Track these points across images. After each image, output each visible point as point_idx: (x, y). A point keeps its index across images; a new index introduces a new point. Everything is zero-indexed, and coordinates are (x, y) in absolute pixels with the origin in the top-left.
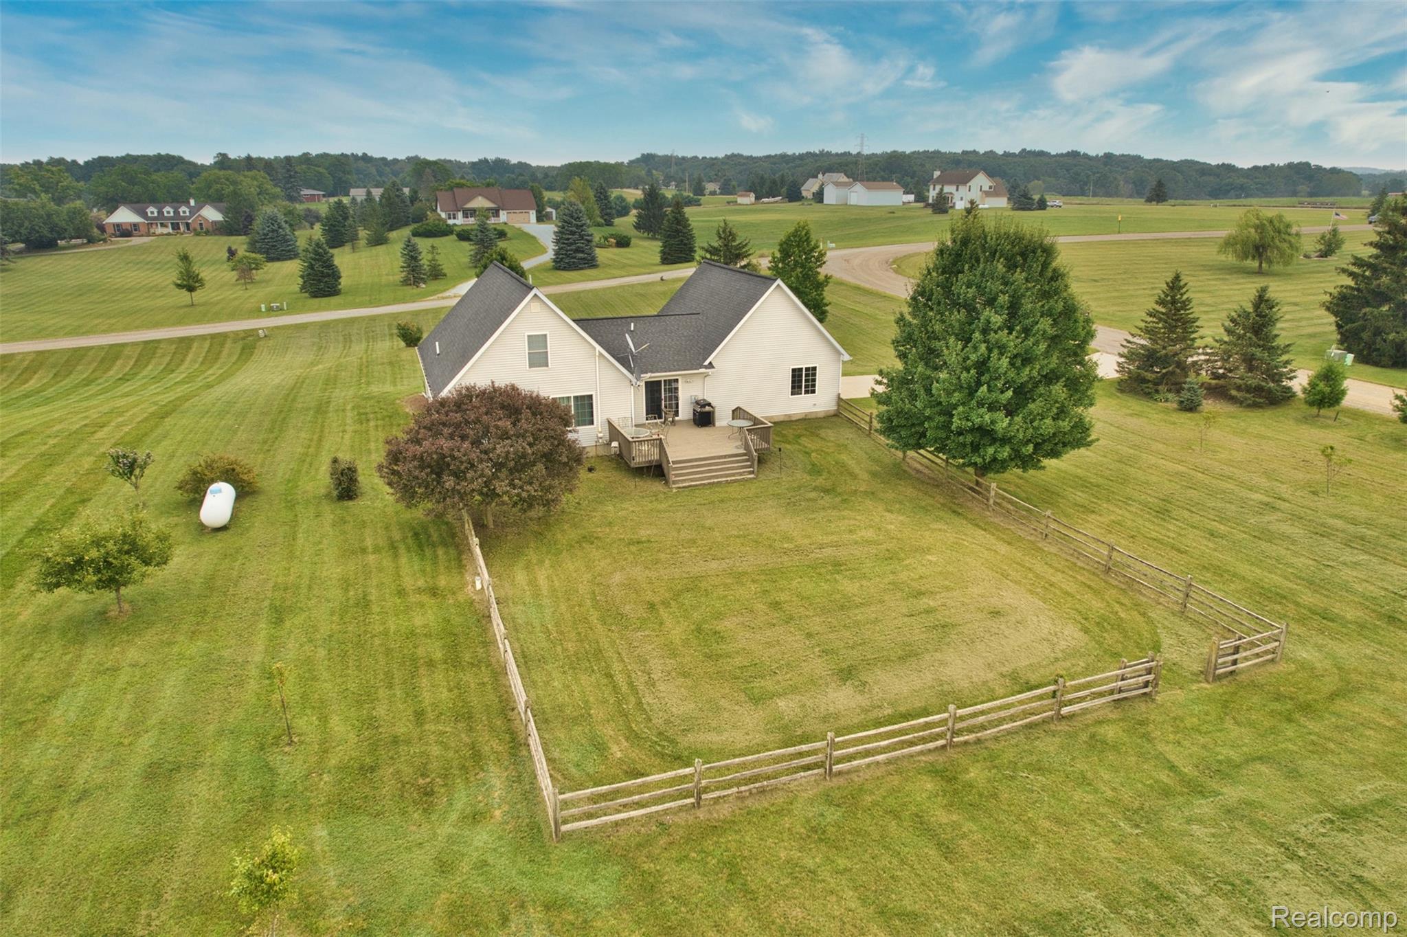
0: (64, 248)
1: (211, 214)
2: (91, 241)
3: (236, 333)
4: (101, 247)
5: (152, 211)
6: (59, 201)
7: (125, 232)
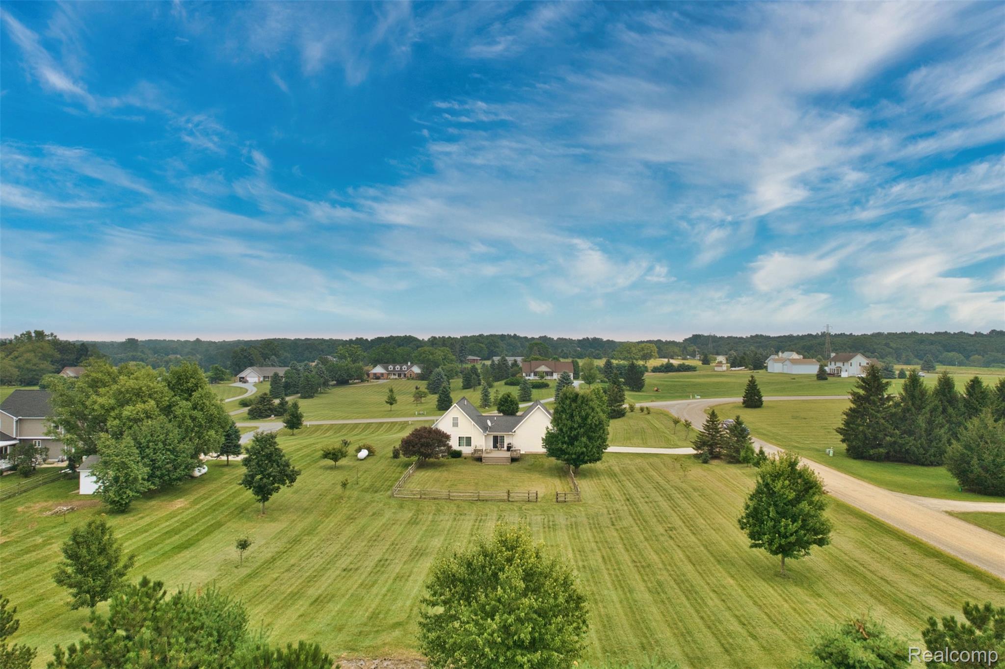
0: (351, 384)
1: (416, 370)
2: (363, 381)
3: (401, 422)
4: (366, 384)
5: (391, 367)
6: (354, 361)
7: (377, 377)
